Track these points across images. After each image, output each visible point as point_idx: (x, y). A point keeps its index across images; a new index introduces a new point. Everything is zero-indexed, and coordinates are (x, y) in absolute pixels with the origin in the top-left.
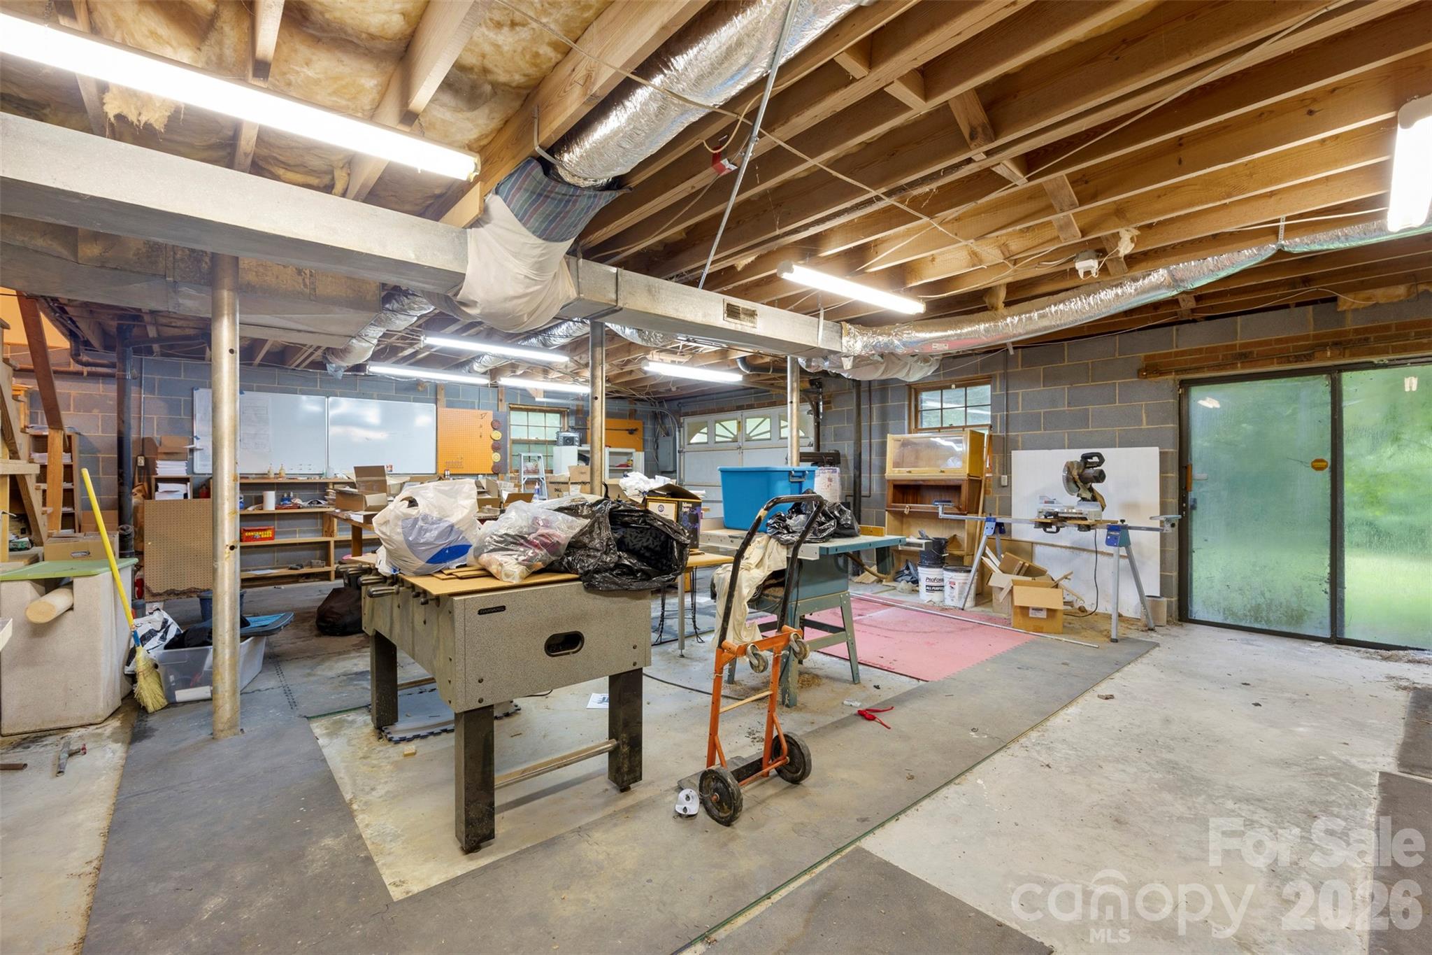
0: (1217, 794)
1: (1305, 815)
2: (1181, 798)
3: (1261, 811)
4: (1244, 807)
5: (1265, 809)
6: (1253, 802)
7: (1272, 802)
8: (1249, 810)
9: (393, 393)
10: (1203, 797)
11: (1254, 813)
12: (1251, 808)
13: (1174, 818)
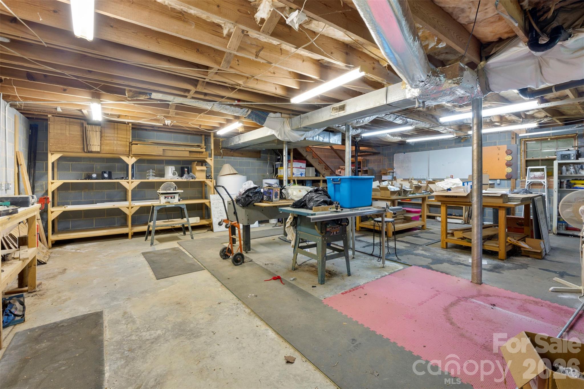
0: (167, 333)
1: (133, 348)
2: (175, 323)
3: (148, 338)
4: (155, 335)
5: (148, 340)
6: (154, 340)
7: (147, 346)
8: (152, 335)
9: (454, 144)
10: (170, 329)
11: (150, 335)
12: (152, 337)
13: (168, 314)
